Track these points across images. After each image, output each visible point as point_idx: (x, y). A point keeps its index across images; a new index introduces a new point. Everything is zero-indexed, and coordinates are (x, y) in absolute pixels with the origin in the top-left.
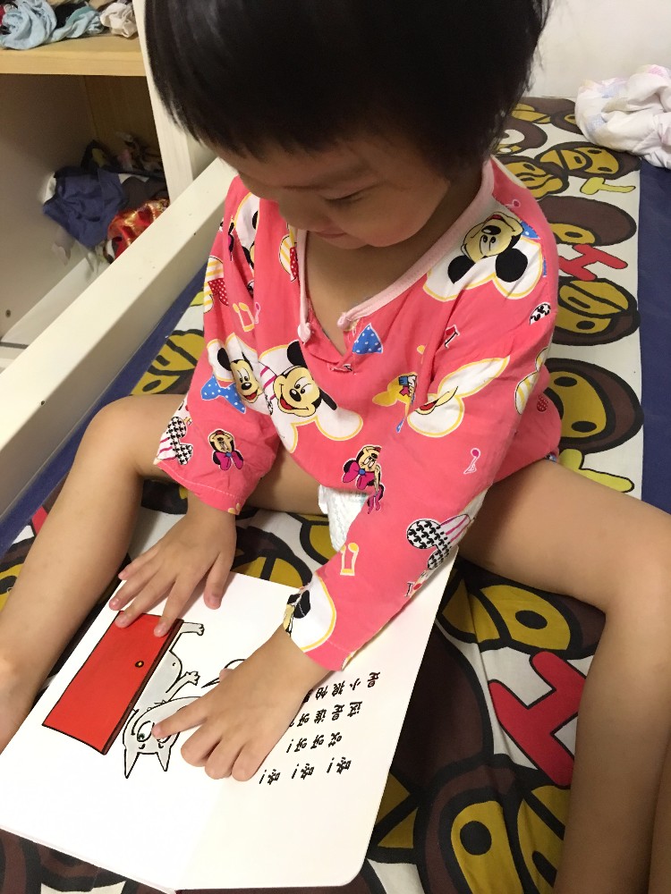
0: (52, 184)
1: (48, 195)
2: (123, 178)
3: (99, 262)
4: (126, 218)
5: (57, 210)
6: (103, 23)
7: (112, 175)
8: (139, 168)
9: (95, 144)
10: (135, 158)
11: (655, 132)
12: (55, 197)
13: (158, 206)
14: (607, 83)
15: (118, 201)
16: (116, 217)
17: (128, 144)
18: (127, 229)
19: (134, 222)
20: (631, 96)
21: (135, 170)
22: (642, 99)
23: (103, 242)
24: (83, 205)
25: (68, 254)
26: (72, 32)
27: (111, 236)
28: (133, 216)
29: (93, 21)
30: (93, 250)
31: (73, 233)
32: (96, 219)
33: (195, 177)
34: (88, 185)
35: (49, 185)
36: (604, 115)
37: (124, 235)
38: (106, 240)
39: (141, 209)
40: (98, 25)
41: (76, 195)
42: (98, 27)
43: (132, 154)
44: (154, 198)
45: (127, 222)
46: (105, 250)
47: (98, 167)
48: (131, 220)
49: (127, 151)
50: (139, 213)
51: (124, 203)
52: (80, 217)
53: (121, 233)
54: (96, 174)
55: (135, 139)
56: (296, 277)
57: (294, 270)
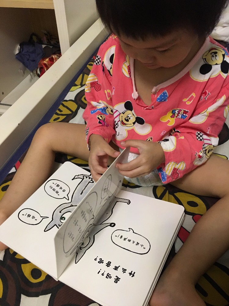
0: (18, 48)
1: (17, 52)
2: (44, 46)
3: (35, 76)
5: (20, 57)
7: (40, 45)
8: (49, 43)
9: (34, 34)
10: (48, 39)
12: (20, 52)
13: (56, 57)
15: (42, 54)
16: (41, 60)
17: (45, 34)
18: (45, 64)
19: (47, 62)
23: (36, 69)
24: (29, 56)
25: (24, 73)
27: (39, 66)
30: (33, 72)
31: (26, 65)
32: (34, 61)
33: (70, 46)
34: (31, 49)
35: (17, 48)
37: (44, 66)
38: (37, 68)
39: (50, 57)
41: (27, 52)
43: (47, 38)
44: (54, 54)
45: (45, 62)
46: (37, 72)
47: (35, 42)
48: (46, 61)
49: (45, 37)
50: (49, 59)
51: (44, 55)
52: (28, 60)
53: (43, 66)
54: (34, 45)
55: (48, 33)
56: (130, 76)
57: (130, 74)
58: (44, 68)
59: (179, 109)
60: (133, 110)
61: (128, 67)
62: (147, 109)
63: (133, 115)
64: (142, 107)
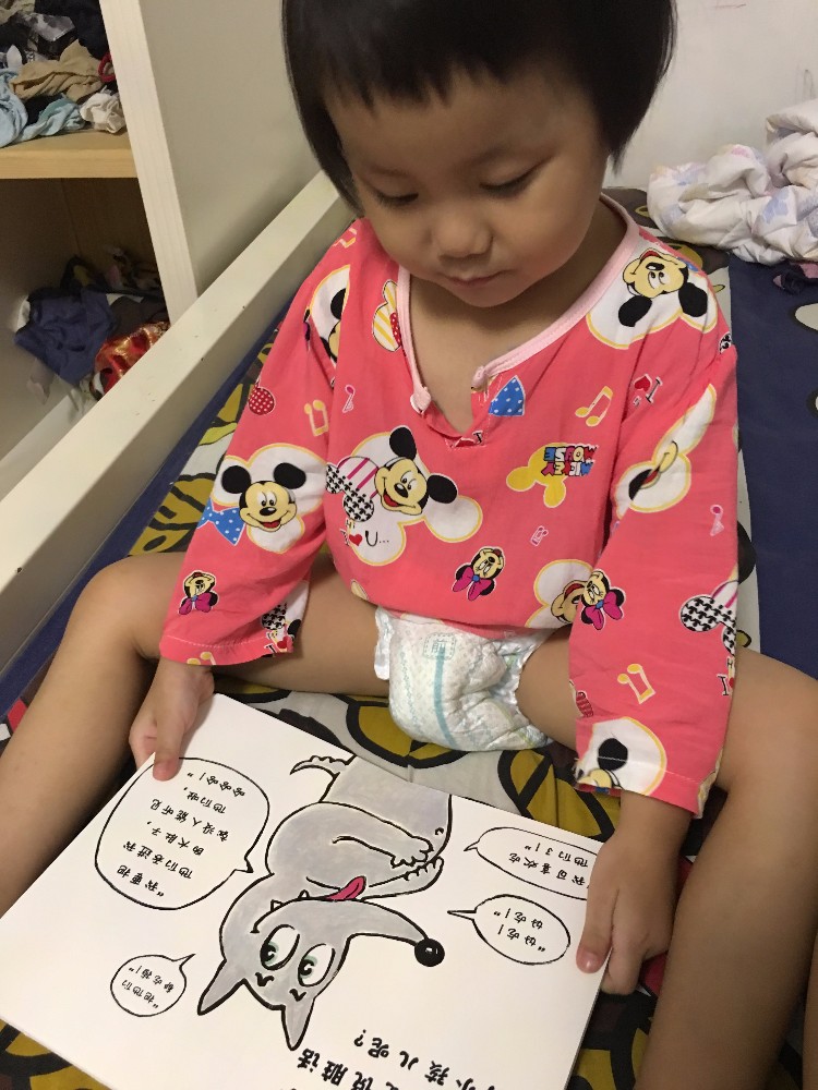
0: (26, 310)
1: (20, 323)
2: (112, 298)
3: (85, 399)
4: (116, 345)
5: (32, 340)
6: (84, 117)
7: (100, 295)
8: (131, 287)
9: (78, 260)
10: (125, 274)
11: (743, 222)
12: (30, 323)
13: (156, 330)
14: (682, 169)
15: (105, 326)
16: (105, 345)
17: (115, 257)
18: (118, 358)
19: (126, 350)
20: (712, 181)
21: (126, 289)
22: (725, 185)
23: (89, 376)
24: (64, 334)
25: (47, 392)
26: (47, 128)
27: (99, 367)
28: (125, 342)
29: (73, 115)
30: (77, 386)
31: (53, 366)
32: (81, 349)
33: (199, 294)
34: (69, 309)
35: (21, 311)
36: (682, 205)
37: (115, 365)
38: (93, 374)
39: (136, 334)
40: (78, 119)
41: (56, 320)
42: (78, 122)
43: (122, 270)
44: (150, 321)
45: (118, 351)
46: (91, 385)
47: (81, 286)
48: (123, 347)
49: (116, 267)
50: (133, 339)
51: (114, 328)
52: (60, 346)
53: (110, 364)
54: (79, 295)
55: (126, 253)
56: (401, 344)
57: (398, 337)
58: (116, 371)
59: (567, 445)
60: (417, 456)
61: (392, 317)
62: (460, 445)
63: (419, 472)
64: (446, 440)
